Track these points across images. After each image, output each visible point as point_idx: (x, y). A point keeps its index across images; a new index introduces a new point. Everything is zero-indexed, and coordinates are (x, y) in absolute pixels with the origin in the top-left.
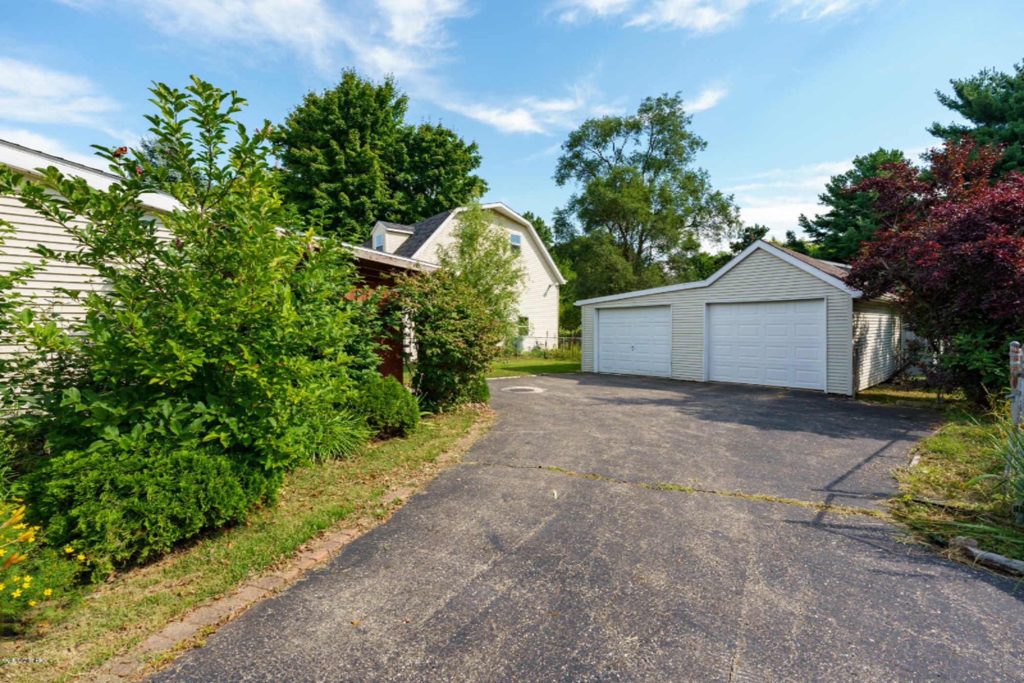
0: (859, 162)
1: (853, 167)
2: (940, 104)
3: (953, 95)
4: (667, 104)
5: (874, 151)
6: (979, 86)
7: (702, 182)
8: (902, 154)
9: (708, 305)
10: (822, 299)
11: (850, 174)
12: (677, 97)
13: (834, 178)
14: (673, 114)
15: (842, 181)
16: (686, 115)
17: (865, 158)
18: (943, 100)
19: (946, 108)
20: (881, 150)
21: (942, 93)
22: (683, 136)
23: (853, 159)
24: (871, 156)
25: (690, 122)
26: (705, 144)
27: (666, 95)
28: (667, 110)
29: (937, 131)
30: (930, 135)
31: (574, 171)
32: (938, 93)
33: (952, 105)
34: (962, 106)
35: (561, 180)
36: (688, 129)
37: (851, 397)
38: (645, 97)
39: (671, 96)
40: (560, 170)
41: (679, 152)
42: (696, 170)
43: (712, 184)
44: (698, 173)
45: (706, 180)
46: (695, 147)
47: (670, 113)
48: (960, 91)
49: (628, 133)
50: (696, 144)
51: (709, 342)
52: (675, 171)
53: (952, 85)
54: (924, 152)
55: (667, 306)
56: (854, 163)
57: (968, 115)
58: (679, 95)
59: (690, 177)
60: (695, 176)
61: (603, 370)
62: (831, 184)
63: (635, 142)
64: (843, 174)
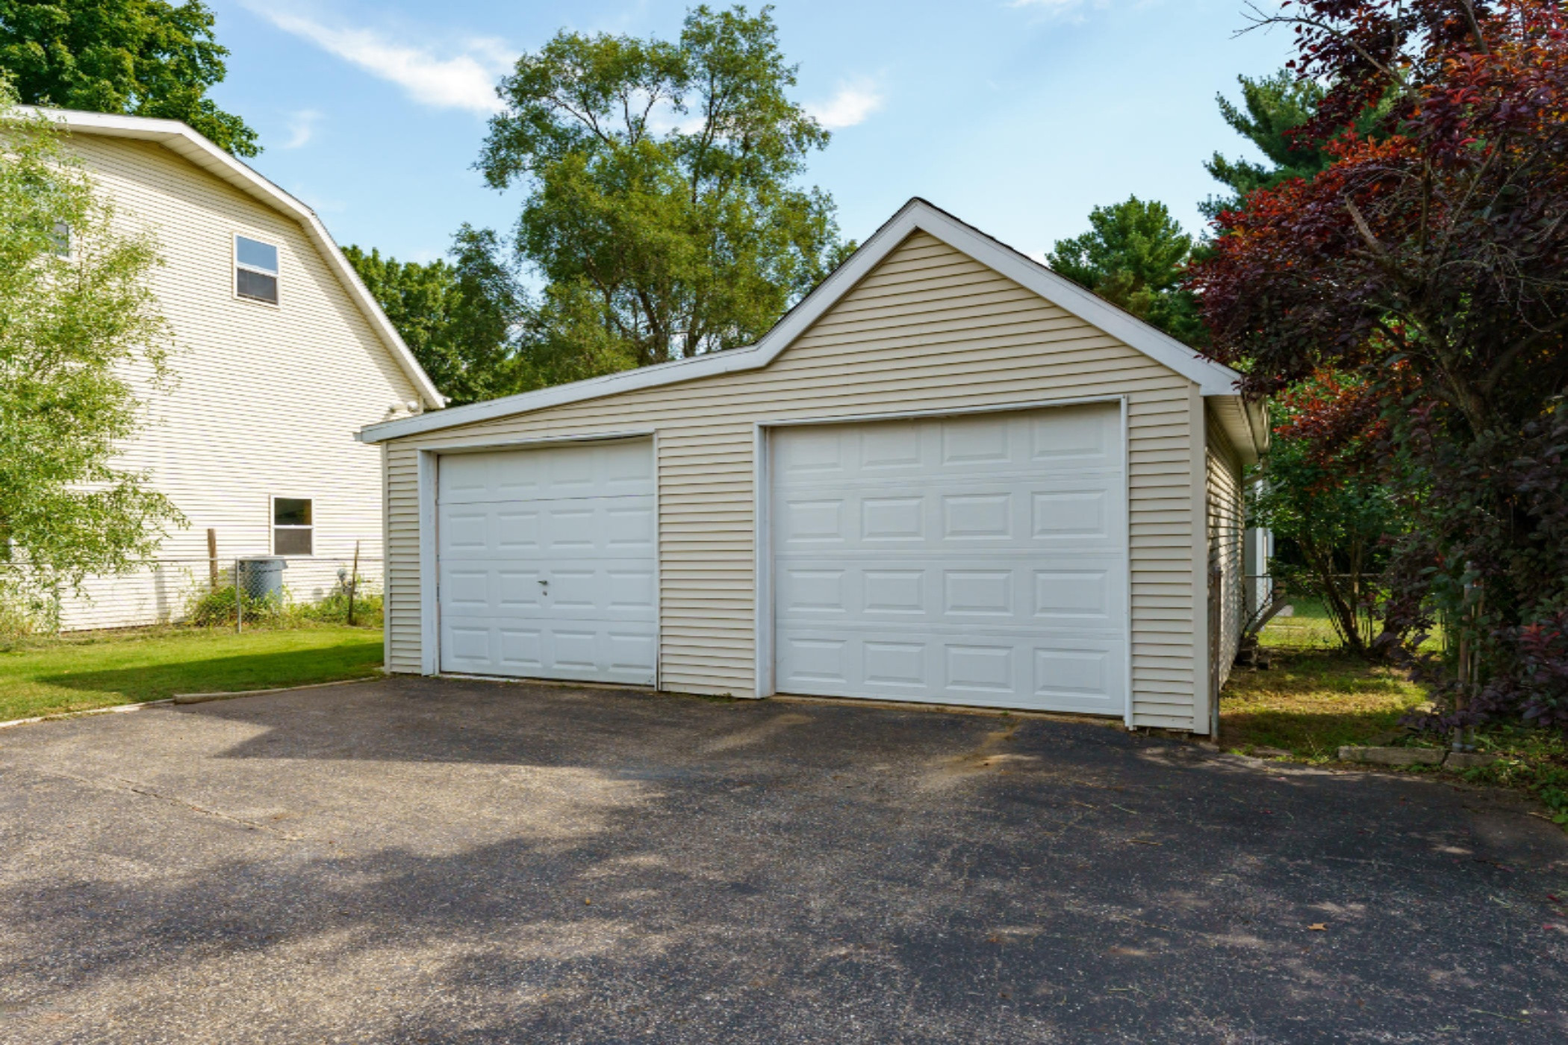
0: (1097, 218)
1: (1089, 228)
2: (1223, 121)
3: (1241, 105)
4: (745, 30)
5: (1123, 200)
6: (1280, 94)
7: (821, 221)
8: (1165, 211)
9: (770, 431)
10: (1116, 404)
11: (1086, 240)
12: (765, 18)
13: (1059, 244)
14: (757, 54)
15: (1072, 251)
16: (786, 64)
17: (1109, 211)
18: (1229, 113)
19: (1232, 130)
20: (1133, 200)
21: (1227, 99)
22: (781, 110)
23: (1090, 210)
24: (1117, 208)
25: (792, 81)
26: (826, 135)
27: (741, 9)
28: (744, 44)
29: (1220, 171)
30: (1210, 176)
31: (530, 156)
32: (1221, 100)
33: (1241, 126)
34: (1256, 128)
35: (497, 174)
36: (789, 94)
37: (1207, 737)
38: (695, 6)
39: (752, 14)
40: (495, 150)
41: (773, 148)
42: (807, 192)
43: (839, 225)
44: (812, 198)
45: (829, 215)
46: (805, 138)
47: (751, 52)
48: (1253, 97)
49: (655, 81)
50: (809, 133)
51: (775, 559)
52: (762, 183)
53: (1241, 86)
54: (1206, 201)
55: (643, 439)
56: (1092, 218)
57: (1266, 147)
58: (769, 13)
59: (798, 205)
60: (808, 205)
61: (457, 664)
62: (1056, 256)
63: (672, 103)
64: (1075, 238)
